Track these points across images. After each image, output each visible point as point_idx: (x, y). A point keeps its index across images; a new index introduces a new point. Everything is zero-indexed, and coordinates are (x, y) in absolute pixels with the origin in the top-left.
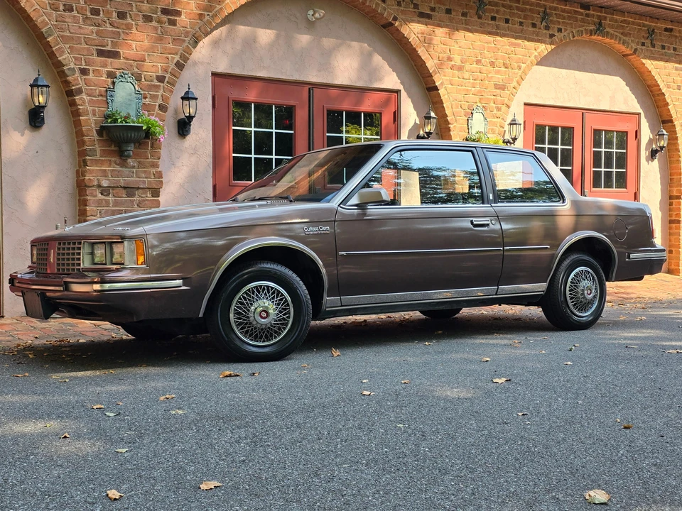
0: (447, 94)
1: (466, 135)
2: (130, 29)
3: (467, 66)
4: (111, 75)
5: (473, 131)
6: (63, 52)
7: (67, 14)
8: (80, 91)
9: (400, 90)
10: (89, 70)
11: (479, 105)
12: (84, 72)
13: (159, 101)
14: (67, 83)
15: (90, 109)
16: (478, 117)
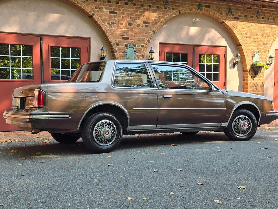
0: (244, 47)
1: (252, 62)
2: (132, 29)
3: (253, 36)
4: (126, 45)
5: (255, 61)
6: (111, 38)
7: (113, 25)
8: (116, 51)
9: (227, 46)
10: (119, 44)
11: (257, 51)
12: (118, 45)
13: (142, 54)
14: (112, 49)
15: (119, 57)
16: (256, 55)
